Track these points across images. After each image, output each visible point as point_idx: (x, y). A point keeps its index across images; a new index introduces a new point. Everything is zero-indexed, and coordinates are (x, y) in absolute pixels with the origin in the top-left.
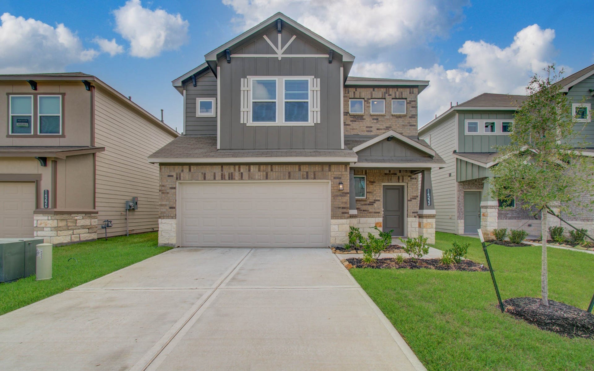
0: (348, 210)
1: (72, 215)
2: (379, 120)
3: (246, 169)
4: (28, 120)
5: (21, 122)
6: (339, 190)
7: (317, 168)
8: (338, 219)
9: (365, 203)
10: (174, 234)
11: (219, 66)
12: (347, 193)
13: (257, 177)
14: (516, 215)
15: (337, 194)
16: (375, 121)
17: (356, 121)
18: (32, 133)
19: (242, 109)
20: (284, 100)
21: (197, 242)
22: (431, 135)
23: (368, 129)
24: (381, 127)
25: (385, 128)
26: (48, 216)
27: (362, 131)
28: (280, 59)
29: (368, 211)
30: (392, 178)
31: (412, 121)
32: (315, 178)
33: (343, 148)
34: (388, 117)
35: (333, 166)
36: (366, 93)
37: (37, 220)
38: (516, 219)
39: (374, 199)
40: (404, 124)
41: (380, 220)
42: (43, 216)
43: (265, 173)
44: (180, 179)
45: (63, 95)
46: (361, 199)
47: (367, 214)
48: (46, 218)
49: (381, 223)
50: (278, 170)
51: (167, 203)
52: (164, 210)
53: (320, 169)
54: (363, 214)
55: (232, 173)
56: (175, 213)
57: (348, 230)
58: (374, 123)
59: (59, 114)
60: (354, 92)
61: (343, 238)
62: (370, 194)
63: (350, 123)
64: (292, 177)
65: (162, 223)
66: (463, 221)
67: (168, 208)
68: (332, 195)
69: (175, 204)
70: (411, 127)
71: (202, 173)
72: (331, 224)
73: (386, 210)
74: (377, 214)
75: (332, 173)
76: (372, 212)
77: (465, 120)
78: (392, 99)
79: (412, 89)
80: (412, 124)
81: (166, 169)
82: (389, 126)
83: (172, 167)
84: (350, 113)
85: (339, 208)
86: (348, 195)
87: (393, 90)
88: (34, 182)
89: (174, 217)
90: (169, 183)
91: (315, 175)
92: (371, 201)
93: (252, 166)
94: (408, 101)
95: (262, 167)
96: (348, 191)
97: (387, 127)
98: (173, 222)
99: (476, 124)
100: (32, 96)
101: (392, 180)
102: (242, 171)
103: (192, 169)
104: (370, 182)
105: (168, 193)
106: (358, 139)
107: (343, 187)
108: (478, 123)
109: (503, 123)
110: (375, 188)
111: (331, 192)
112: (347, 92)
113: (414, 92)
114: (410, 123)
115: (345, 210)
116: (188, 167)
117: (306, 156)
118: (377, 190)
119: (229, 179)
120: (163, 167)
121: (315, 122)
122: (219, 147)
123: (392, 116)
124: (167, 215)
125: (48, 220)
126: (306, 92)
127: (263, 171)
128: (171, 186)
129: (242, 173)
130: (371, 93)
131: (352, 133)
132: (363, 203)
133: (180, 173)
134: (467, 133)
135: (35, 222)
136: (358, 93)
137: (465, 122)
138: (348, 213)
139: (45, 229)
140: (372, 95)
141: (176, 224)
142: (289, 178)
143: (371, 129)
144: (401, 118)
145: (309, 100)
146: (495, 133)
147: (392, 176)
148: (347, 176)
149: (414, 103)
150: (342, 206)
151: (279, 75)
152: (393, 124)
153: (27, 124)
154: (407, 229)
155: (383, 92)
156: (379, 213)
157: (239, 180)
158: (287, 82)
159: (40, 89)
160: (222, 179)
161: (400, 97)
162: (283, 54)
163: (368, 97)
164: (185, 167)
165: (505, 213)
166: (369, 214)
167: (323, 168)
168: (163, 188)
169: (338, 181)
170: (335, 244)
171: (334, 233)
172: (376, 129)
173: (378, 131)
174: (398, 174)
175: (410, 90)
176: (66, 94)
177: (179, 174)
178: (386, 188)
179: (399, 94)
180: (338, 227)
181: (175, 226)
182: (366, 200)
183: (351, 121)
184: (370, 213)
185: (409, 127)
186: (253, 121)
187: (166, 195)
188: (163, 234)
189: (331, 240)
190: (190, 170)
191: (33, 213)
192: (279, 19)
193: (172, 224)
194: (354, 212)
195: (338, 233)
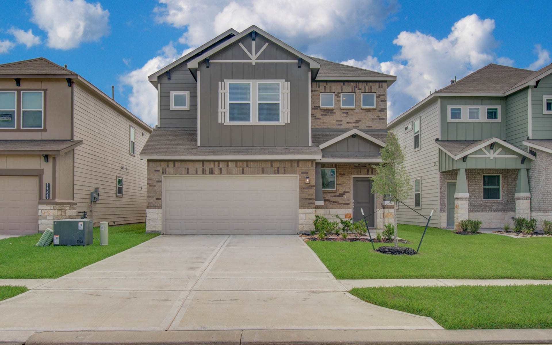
0: (314, 201)
1: (65, 206)
2: (349, 113)
3: (225, 165)
4: (11, 115)
5: (5, 117)
6: (306, 184)
7: (287, 164)
8: (305, 209)
9: (335, 194)
10: (160, 223)
11: (199, 71)
12: (313, 186)
13: (234, 172)
14: (502, 208)
15: (304, 186)
16: (345, 115)
17: (326, 115)
18: (16, 128)
19: (220, 110)
20: (258, 102)
21: (179, 230)
22: (421, 117)
23: (338, 123)
24: (351, 121)
25: (355, 121)
26: (51, 206)
27: (332, 125)
28: (254, 64)
29: (338, 202)
30: (362, 170)
31: (381, 114)
32: (285, 173)
33: (311, 146)
34: (358, 111)
35: (301, 162)
36: (336, 87)
37: (41, 210)
38: (501, 212)
39: (344, 190)
40: (372, 117)
41: (350, 211)
42: (47, 206)
43: (241, 168)
44: (166, 174)
45: (45, 90)
46: (331, 191)
47: (337, 206)
48: (49, 208)
49: (350, 214)
50: (253, 165)
51: (154, 194)
52: (152, 201)
53: (289, 165)
54: (333, 206)
55: (212, 168)
56: (161, 204)
57: (314, 218)
58: (344, 116)
59: (42, 109)
60: (325, 87)
61: (309, 225)
62: (340, 186)
63: (321, 117)
64: (264, 172)
65: (149, 212)
66: (445, 214)
67: (155, 199)
68: (300, 187)
69: (161, 195)
70: (380, 120)
71: (185, 168)
72: (299, 214)
73: (356, 201)
74: (347, 206)
75: (300, 168)
76: (342, 204)
77: (448, 106)
78: (362, 93)
79: (381, 83)
80: (381, 118)
81: (153, 164)
82: (359, 119)
83: (158, 163)
84: (321, 107)
85: (306, 199)
86: (314, 188)
87: (362, 84)
88: (38, 176)
89: (160, 207)
90: (156, 177)
91: (284, 170)
92: (341, 193)
93: (230, 163)
94: (377, 95)
95: (238, 163)
96: (314, 184)
97: (356, 121)
98: (159, 211)
99: (460, 110)
100: (16, 92)
101: (361, 172)
102: (221, 166)
103: (176, 165)
104: (340, 174)
105: (155, 186)
106: (328, 133)
107: (309, 181)
108: (462, 110)
109: (488, 109)
110: (344, 181)
111: (299, 185)
112: (318, 86)
113: (383, 86)
114: (379, 116)
115: (311, 201)
116: (173, 162)
117: (277, 155)
118: (346, 182)
119: (210, 174)
120: (150, 163)
121: (286, 122)
122: (199, 144)
123: (362, 109)
124: (154, 206)
125: (51, 209)
126: (277, 94)
127: (240, 167)
128: (157, 180)
129: (221, 169)
130: (342, 87)
131: (323, 127)
132: (332, 194)
133: (166, 168)
134: (450, 120)
135: (40, 211)
136: (329, 87)
137: (448, 108)
138: (314, 204)
139: (48, 218)
140: (342, 90)
141: (161, 213)
142: (263, 173)
143: (341, 123)
144: (371, 111)
145: (280, 102)
146: (480, 120)
147: (362, 168)
148: (313, 171)
149: (383, 97)
150: (309, 197)
151: (253, 79)
152: (362, 117)
153: (10, 118)
154: (377, 220)
155: (353, 86)
156: (348, 204)
157: (219, 174)
158: (260, 86)
159: (24, 85)
160: (203, 174)
161: (370, 92)
162: (256, 59)
163: (338, 91)
164: (170, 162)
165: (491, 206)
166: (339, 206)
167: (292, 164)
168: (150, 182)
169: (305, 175)
170: (303, 231)
171: (301, 221)
172: (346, 123)
173: (348, 124)
174: (368, 166)
175: (379, 85)
176: (48, 90)
177: (164, 169)
178: (356, 180)
179: (368, 89)
180: (306, 216)
181: (161, 215)
182: (336, 192)
183: (322, 115)
184: (340, 204)
185: (378, 120)
186: (230, 121)
187: (153, 187)
188: (151, 222)
189: (299, 227)
190: (174, 165)
191: (38, 203)
192: (254, 31)
193: (158, 213)
194: (321, 203)
195: (305, 221)
